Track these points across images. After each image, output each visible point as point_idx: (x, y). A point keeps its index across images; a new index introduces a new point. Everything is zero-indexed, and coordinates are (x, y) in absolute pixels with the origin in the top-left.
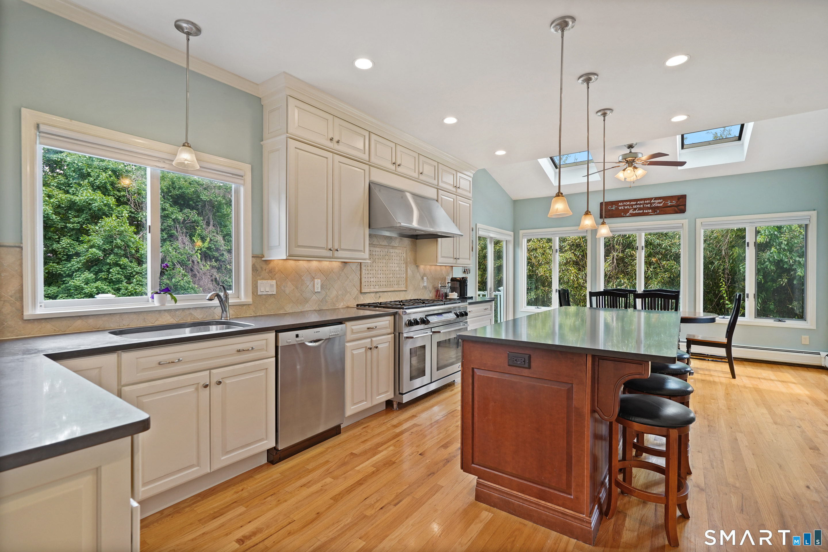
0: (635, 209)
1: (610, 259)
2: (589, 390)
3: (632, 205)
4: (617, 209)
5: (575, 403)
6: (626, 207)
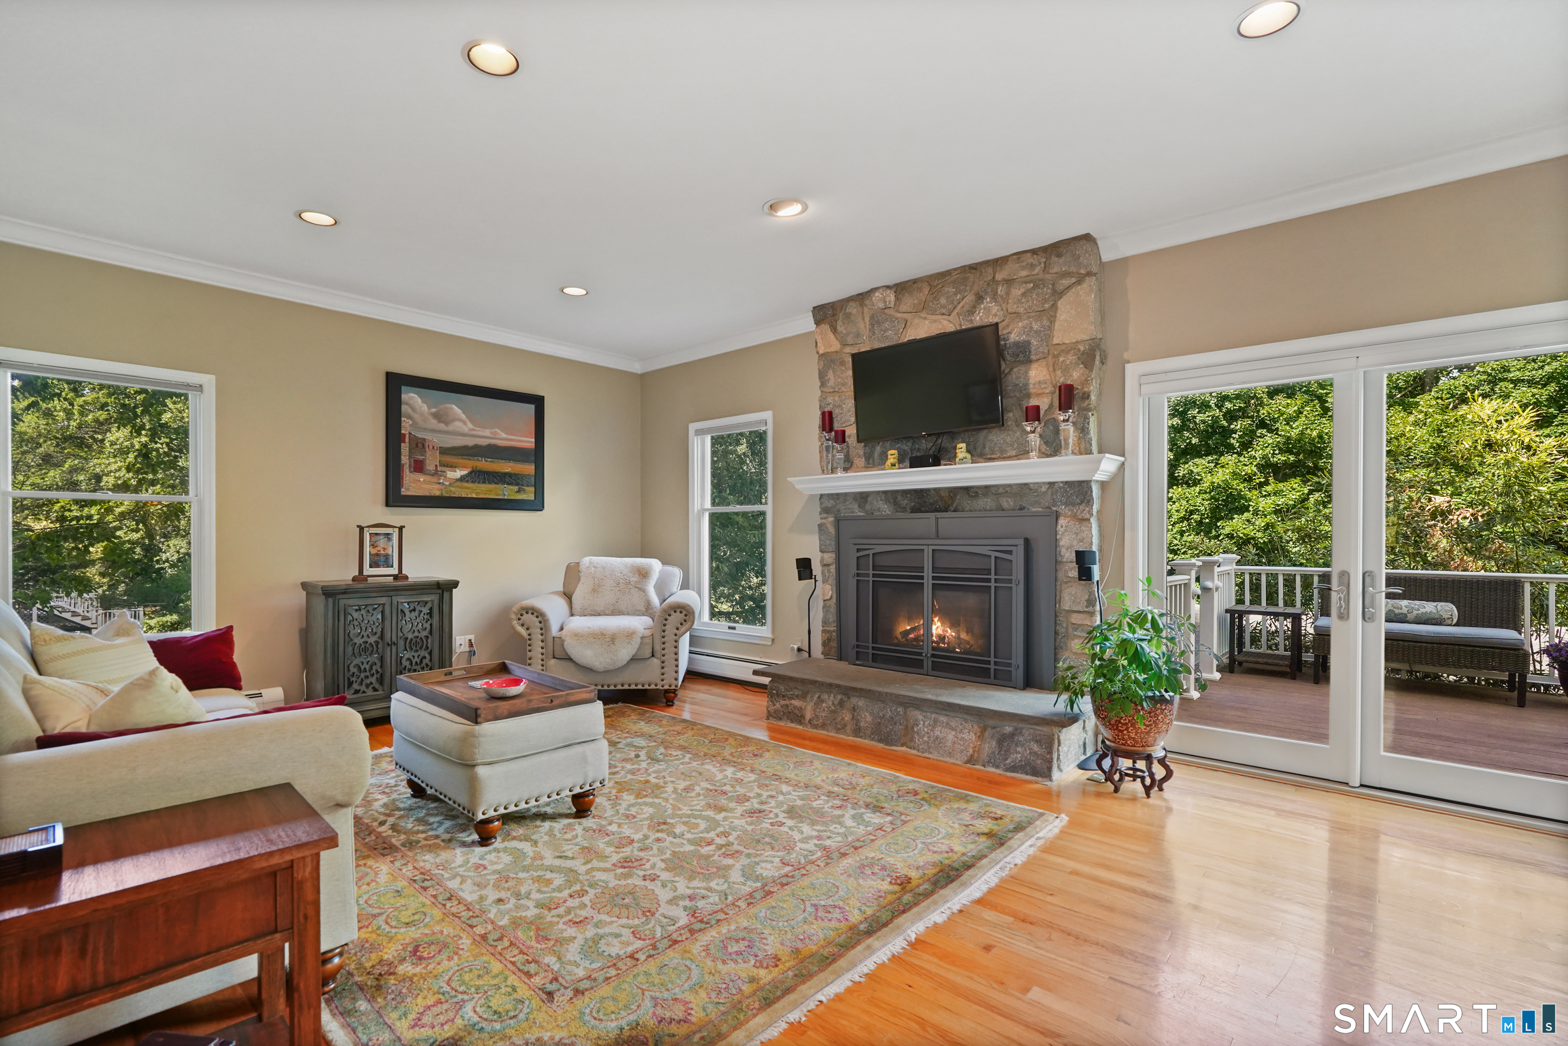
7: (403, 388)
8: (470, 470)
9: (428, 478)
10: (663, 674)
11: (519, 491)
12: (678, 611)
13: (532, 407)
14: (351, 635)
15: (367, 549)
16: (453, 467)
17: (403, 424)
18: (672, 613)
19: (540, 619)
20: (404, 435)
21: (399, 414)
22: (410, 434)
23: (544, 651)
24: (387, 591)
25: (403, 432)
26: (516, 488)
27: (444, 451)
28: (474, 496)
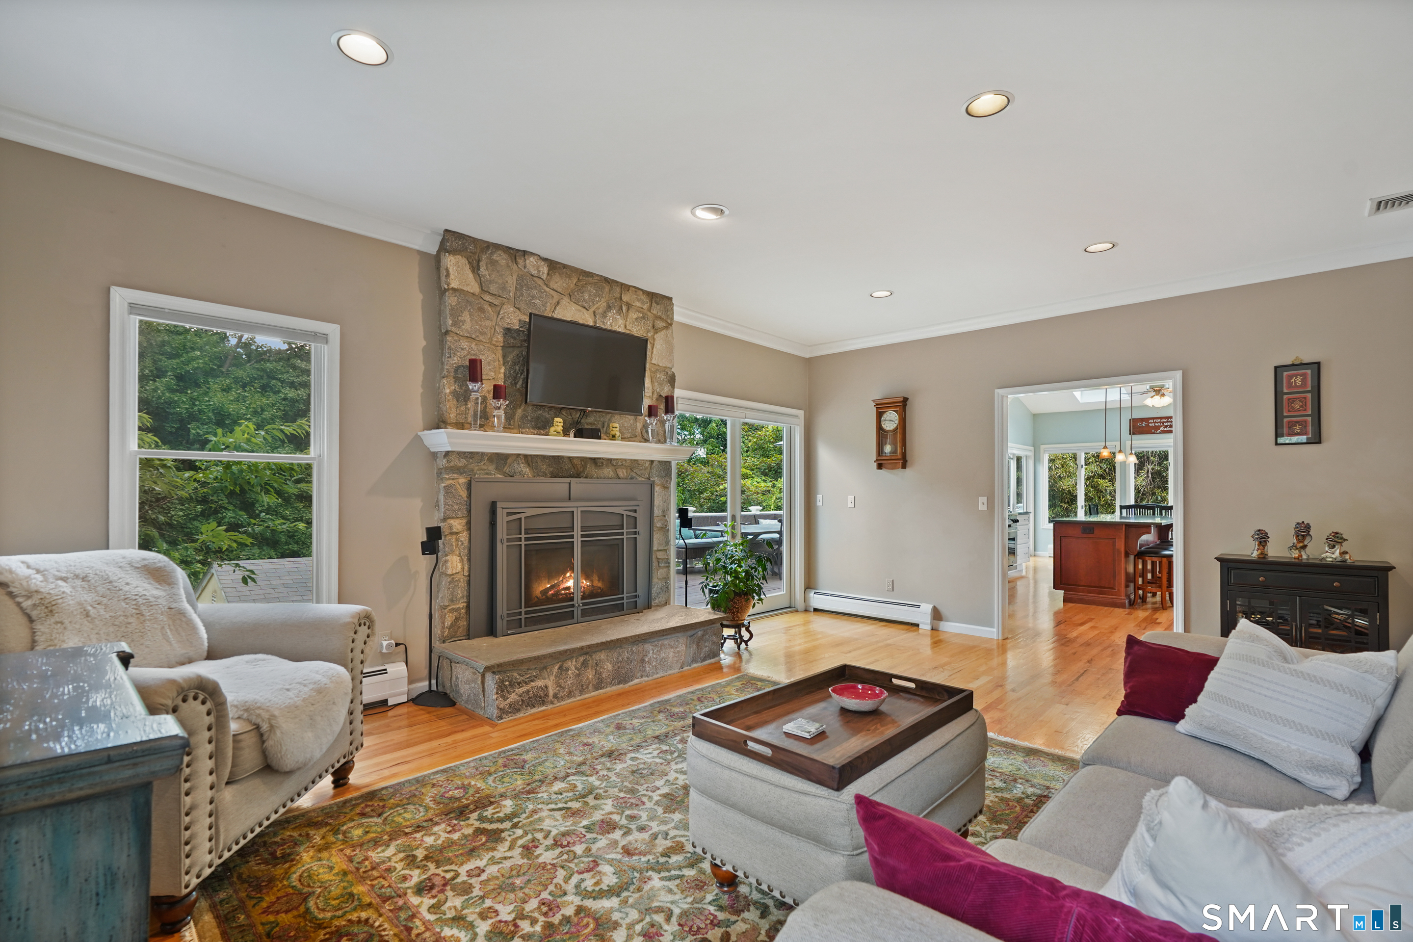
0: (1166, 427)
1: (1143, 473)
2: (1123, 540)
3: (1163, 423)
4: (1147, 426)
5: (1117, 547)
6: (1157, 424)
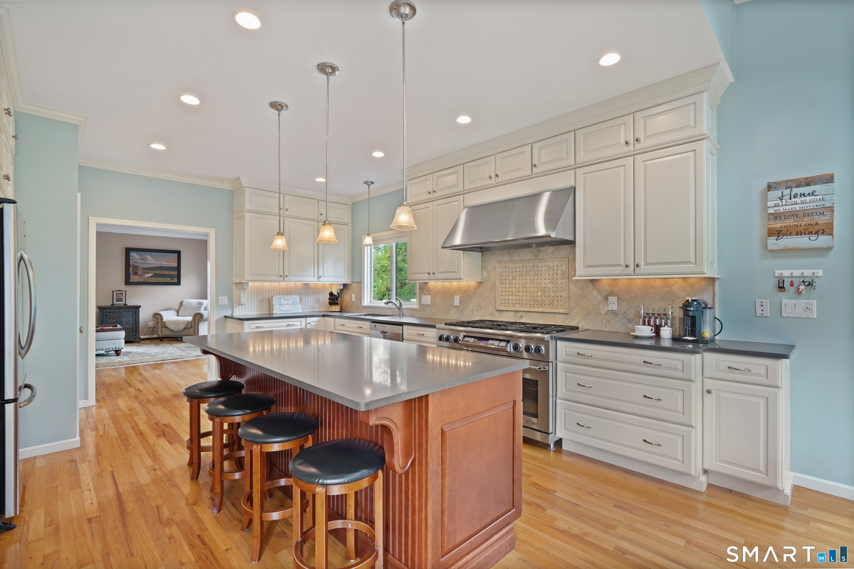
7: (131, 252)
8: (153, 274)
9: (139, 277)
10: (194, 333)
11: (171, 280)
12: (199, 315)
13: (176, 254)
14: (107, 319)
15: (115, 297)
16: (147, 273)
17: (130, 262)
18: (197, 315)
19: (160, 316)
20: (131, 265)
21: (129, 259)
22: (133, 264)
23: (161, 326)
24: (119, 308)
25: (130, 264)
26: (170, 279)
27: (144, 269)
28: (155, 281)
